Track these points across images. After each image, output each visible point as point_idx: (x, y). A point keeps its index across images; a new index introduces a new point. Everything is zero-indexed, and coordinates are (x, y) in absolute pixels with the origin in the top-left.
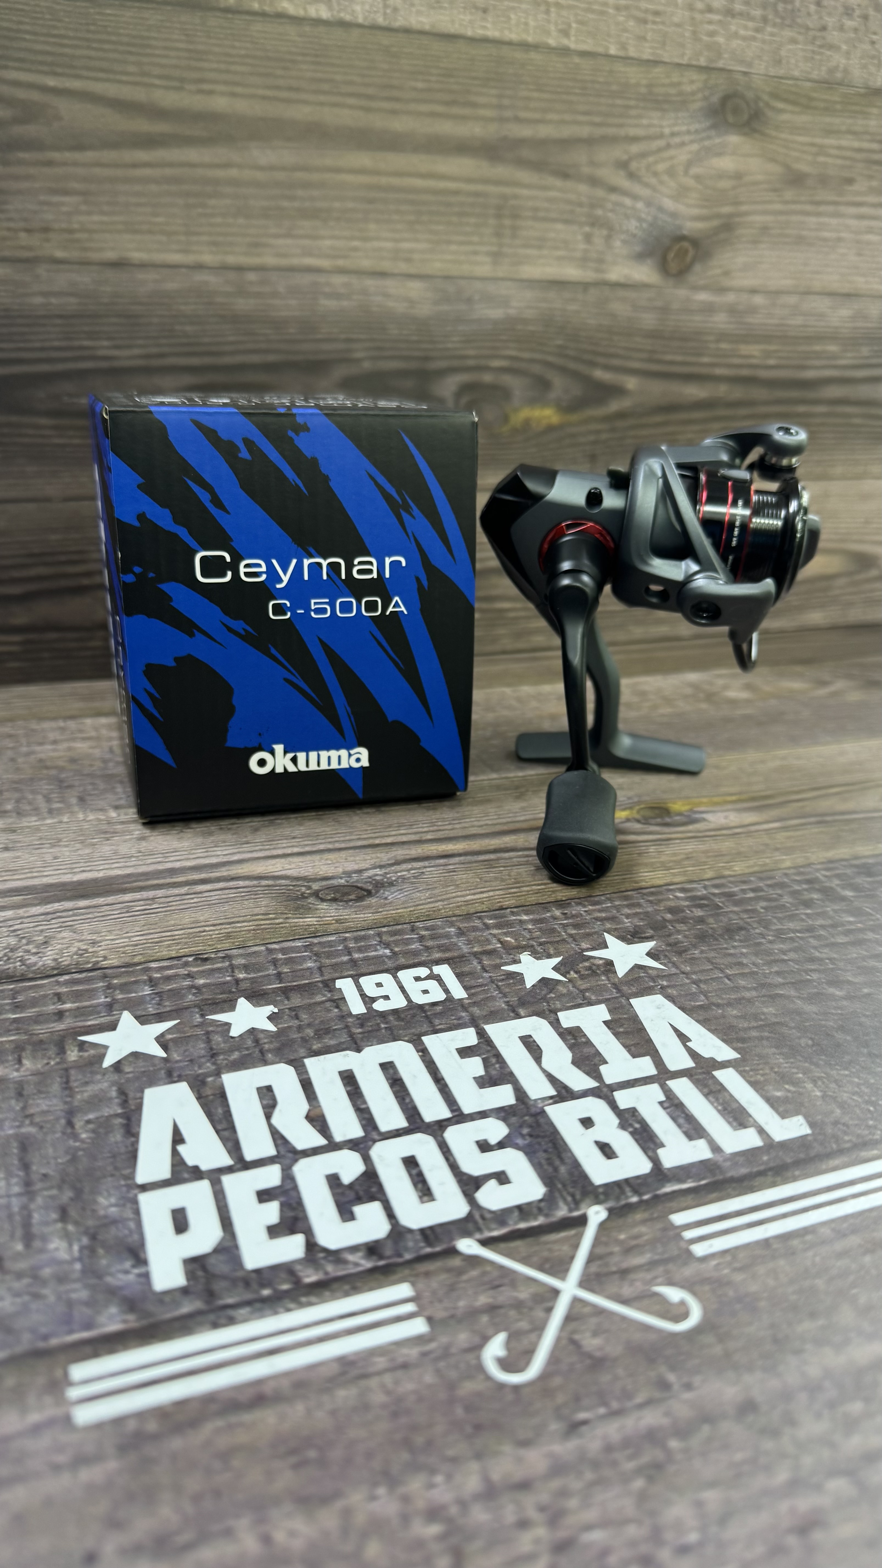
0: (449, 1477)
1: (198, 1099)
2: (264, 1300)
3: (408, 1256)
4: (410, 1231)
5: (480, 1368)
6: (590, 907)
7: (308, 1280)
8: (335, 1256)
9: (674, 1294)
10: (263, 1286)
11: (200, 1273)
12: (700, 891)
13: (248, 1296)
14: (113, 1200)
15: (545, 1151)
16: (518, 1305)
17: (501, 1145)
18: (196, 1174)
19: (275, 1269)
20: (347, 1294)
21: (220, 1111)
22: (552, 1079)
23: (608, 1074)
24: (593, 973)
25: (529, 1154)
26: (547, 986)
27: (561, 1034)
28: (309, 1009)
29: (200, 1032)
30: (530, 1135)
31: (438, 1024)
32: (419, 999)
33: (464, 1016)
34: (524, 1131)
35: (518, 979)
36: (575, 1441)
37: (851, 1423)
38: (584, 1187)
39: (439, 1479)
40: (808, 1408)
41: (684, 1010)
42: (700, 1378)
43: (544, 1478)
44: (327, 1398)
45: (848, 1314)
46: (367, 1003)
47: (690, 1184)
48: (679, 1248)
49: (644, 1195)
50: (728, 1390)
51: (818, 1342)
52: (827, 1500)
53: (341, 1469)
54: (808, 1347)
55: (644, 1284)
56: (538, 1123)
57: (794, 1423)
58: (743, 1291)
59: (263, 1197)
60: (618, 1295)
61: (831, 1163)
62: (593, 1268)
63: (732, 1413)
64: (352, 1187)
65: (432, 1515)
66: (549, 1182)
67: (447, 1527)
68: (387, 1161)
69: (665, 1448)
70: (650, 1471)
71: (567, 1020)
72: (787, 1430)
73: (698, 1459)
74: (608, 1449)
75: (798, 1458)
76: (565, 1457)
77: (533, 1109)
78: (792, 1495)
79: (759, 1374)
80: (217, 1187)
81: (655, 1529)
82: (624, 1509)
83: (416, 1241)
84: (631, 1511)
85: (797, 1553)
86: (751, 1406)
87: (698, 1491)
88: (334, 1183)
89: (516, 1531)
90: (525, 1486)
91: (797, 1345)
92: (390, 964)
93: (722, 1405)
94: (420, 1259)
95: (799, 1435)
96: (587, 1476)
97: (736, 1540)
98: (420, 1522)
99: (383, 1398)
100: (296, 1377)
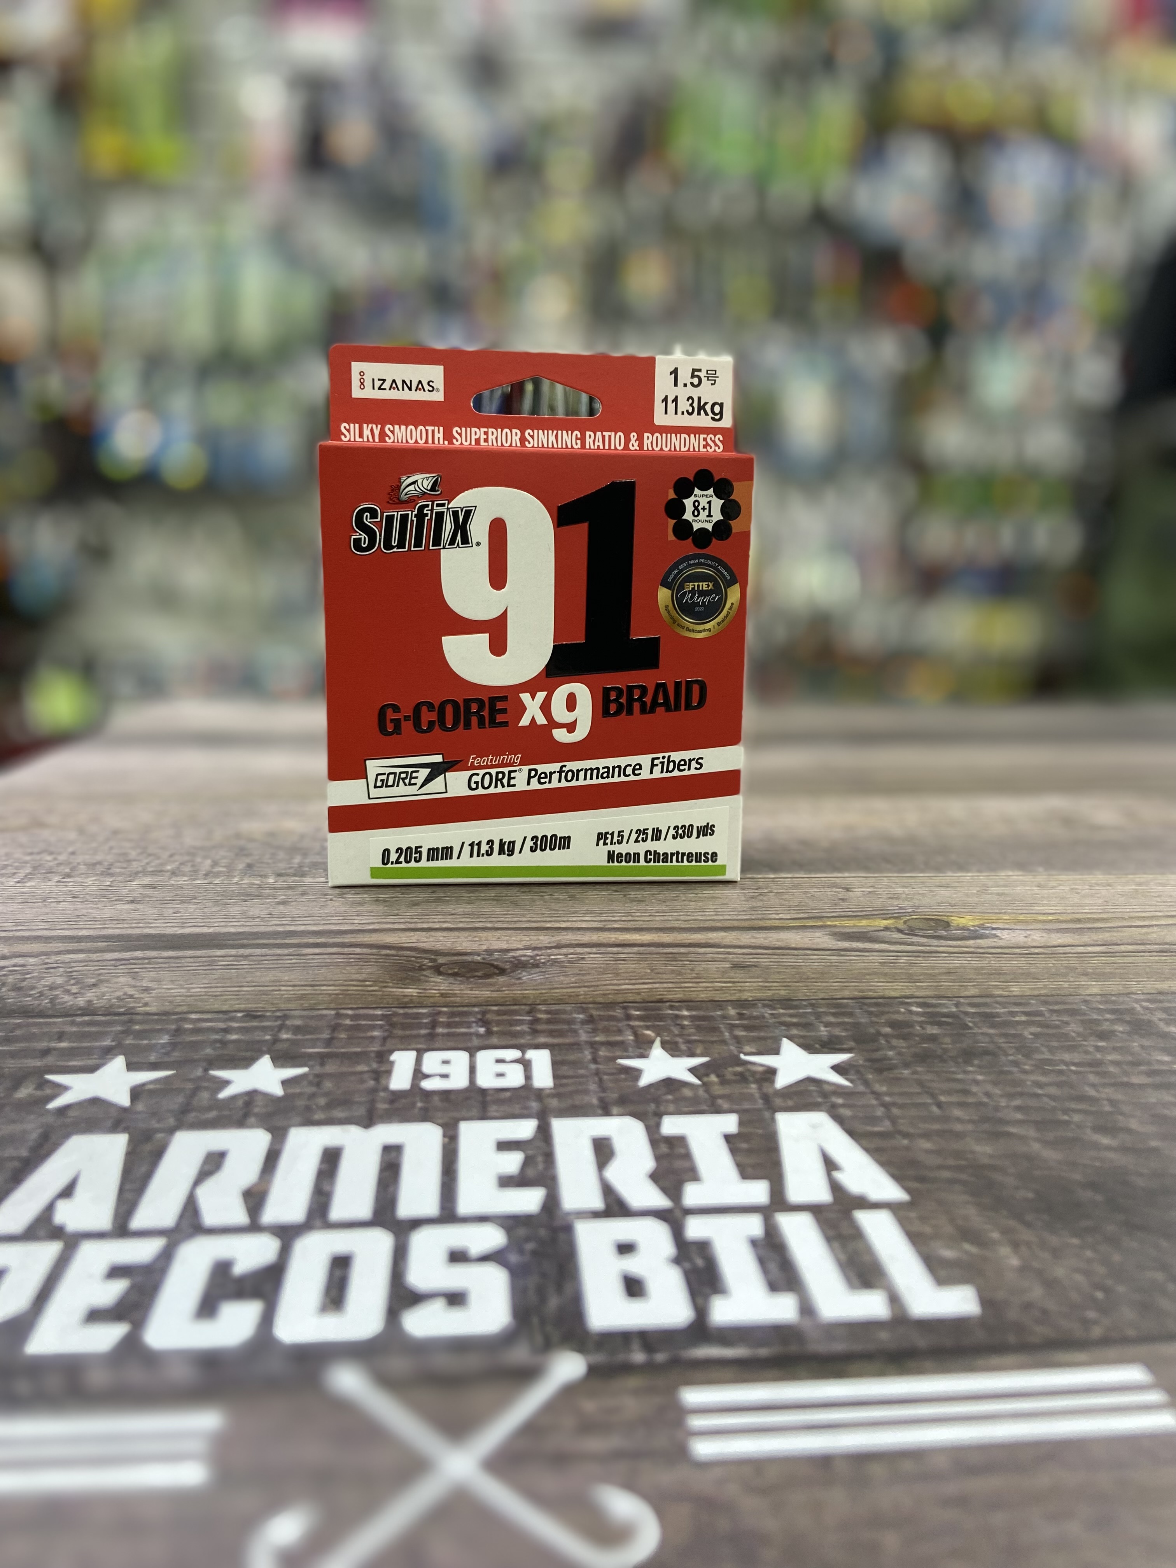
1: (127, 1154)
3: (251, 1377)
4: (278, 1345)
6: (782, 1011)
8: (151, 1360)
12: (947, 1008)
15: (544, 1275)
17: (485, 1258)
18: (54, 1233)
19: (60, 1361)
22: (608, 1191)
23: (693, 1195)
24: (743, 1078)
25: (516, 1274)
26: (670, 1084)
27: (656, 1140)
28: (339, 1077)
29: (190, 1086)
30: (534, 1253)
31: (493, 1109)
32: (486, 1080)
33: (534, 1105)
34: (530, 1246)
35: (636, 1073)
38: (571, 1328)
41: (852, 1134)
46: (418, 1077)
47: (740, 1352)
48: (671, 1440)
49: (658, 1357)
55: (585, 1479)
56: (554, 1239)
58: (746, 1527)
59: (114, 1274)
60: (534, 1489)
61: (995, 1360)
62: (518, 1444)
64: (240, 1279)
66: (524, 1314)
68: (311, 1256)
71: (672, 1126)
77: (557, 1222)
80: (67, 1253)
83: (277, 1360)
88: (220, 1271)
92: (475, 1043)
94: (267, 1387)
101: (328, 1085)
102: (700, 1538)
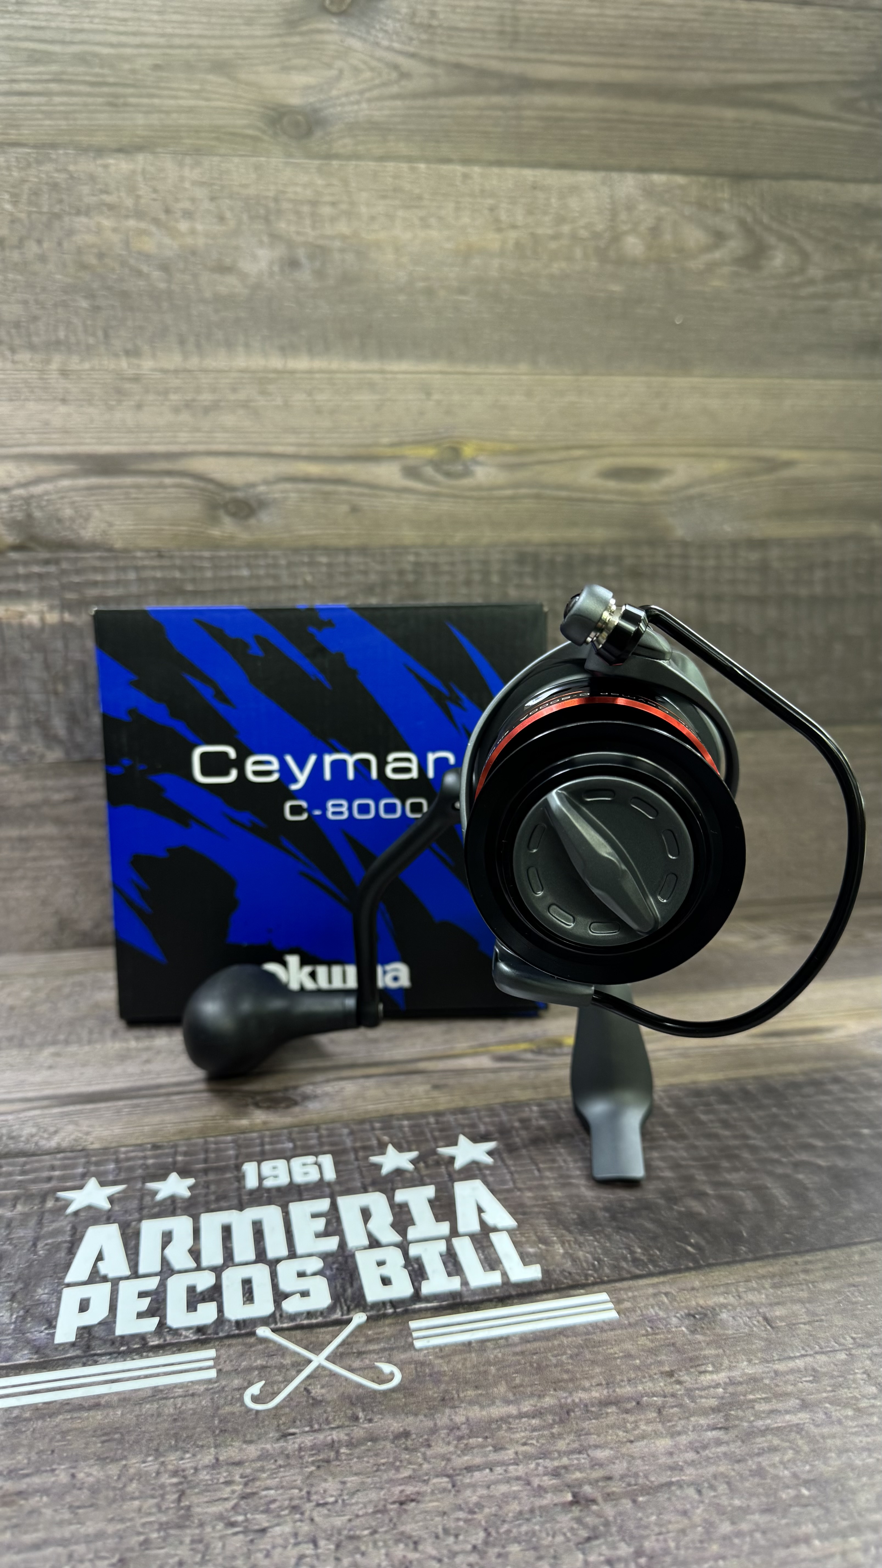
0: (194, 1455)
1: (122, 1235)
2: (119, 1353)
3: (221, 1334)
4: (229, 1321)
5: (241, 1399)
6: (460, 1117)
7: (151, 1344)
8: (175, 1332)
9: (387, 1368)
10: (122, 1345)
11: (86, 1335)
13: (111, 1350)
14: (46, 1291)
15: (343, 1279)
16: (281, 1367)
17: (314, 1274)
18: (105, 1279)
19: (133, 1336)
20: (173, 1353)
21: (133, 1242)
22: (370, 1235)
23: (412, 1233)
24: (438, 1163)
25: (331, 1281)
26: (399, 1172)
27: (392, 1205)
28: (218, 1182)
29: (138, 1194)
30: (337, 1269)
31: (305, 1196)
32: (299, 1179)
33: (327, 1190)
34: (335, 1266)
35: (379, 1167)
36: (282, 1443)
37: (467, 1449)
38: (359, 1302)
39: (188, 1456)
40: (443, 1439)
41: (493, 1191)
42: (380, 1416)
43: (253, 1461)
44: (137, 1408)
45: (502, 1388)
46: (261, 1179)
47: (435, 1304)
48: (406, 1342)
49: (399, 1310)
50: (395, 1425)
51: (472, 1403)
52: (427, 1489)
53: (131, 1445)
54: (463, 1405)
55: (370, 1361)
56: (346, 1262)
57: (429, 1446)
58: (436, 1370)
59: (142, 1295)
60: (350, 1366)
61: (545, 1296)
62: (341, 1350)
63: (391, 1437)
64: (202, 1293)
65: (175, 1473)
66: (337, 1297)
67: (182, 1480)
68: (232, 1280)
69: (337, 1452)
70: (321, 1464)
71: (401, 1196)
72: (423, 1450)
73: (355, 1460)
74: (300, 1449)
75: (421, 1465)
76: (271, 1451)
77: (347, 1253)
78: (406, 1484)
79: (421, 1417)
80: (115, 1287)
81: (308, 1493)
82: (295, 1481)
83: (230, 1327)
84: (299, 1482)
85: (392, 1513)
86: (406, 1434)
87: (345, 1477)
88: (191, 1290)
89: (222, 1486)
90: (239, 1464)
91: (457, 1403)
92: (289, 1154)
93: (387, 1432)
94: (229, 1337)
95: (429, 1453)
96: (280, 1462)
97: (357, 1503)
98: (167, 1476)
99: (172, 1410)
100: (123, 1396)
101: (213, 1188)
102: (418, 1376)
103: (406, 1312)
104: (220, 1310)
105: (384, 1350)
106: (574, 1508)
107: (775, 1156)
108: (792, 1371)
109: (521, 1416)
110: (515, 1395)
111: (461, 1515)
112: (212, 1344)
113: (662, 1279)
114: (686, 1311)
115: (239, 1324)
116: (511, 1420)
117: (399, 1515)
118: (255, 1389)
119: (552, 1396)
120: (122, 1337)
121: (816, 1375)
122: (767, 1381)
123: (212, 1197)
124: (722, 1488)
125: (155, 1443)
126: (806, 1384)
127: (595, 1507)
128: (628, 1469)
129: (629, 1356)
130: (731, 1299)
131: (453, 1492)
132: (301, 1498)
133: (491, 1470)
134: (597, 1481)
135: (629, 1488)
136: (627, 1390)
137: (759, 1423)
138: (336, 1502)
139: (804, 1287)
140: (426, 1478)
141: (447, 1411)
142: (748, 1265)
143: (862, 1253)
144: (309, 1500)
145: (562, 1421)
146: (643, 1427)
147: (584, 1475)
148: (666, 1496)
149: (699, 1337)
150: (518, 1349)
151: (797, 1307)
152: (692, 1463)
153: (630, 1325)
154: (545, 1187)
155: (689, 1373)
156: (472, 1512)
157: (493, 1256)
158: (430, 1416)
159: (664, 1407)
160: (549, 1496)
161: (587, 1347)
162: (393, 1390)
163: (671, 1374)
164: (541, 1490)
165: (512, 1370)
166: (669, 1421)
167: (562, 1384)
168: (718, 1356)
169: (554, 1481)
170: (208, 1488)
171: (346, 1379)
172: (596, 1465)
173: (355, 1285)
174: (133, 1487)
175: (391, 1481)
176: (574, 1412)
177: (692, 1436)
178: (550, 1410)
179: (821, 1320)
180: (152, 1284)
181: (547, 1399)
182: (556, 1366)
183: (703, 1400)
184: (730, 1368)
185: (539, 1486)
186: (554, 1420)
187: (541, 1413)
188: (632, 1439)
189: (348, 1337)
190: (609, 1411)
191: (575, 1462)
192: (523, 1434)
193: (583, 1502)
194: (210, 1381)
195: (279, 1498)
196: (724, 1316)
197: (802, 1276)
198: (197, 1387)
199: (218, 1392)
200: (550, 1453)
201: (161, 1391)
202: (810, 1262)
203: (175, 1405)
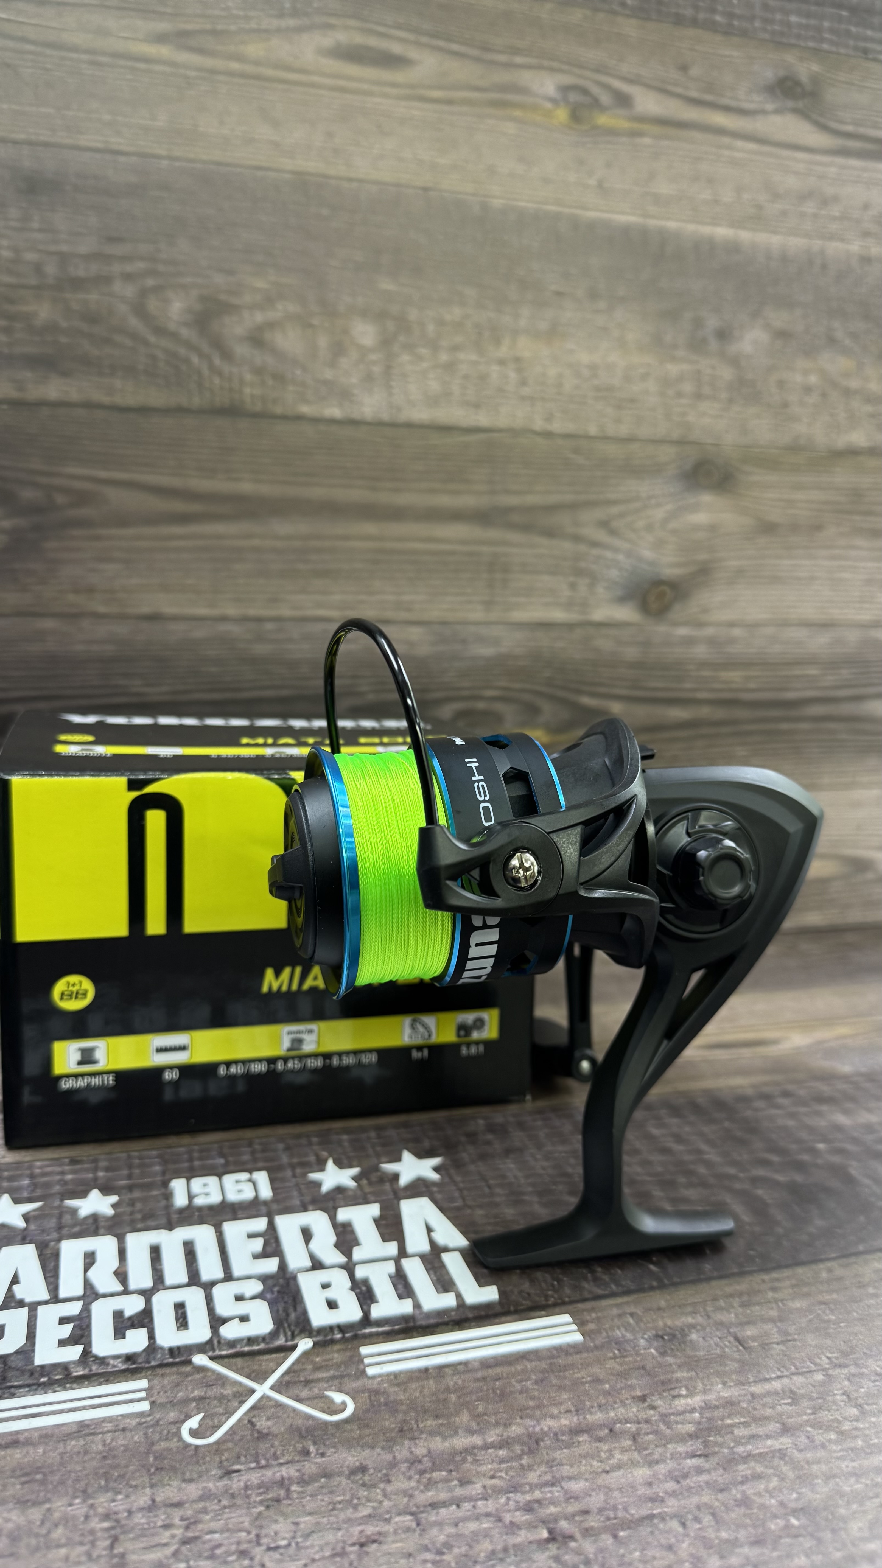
0: (127, 1496)
1: (39, 1256)
2: (39, 1385)
3: (153, 1363)
4: (162, 1348)
5: (178, 1434)
7: (75, 1374)
8: (102, 1361)
9: (338, 1397)
10: (42, 1376)
11: (1, 1365)
13: (30, 1381)
15: (286, 1303)
16: (221, 1398)
17: (254, 1298)
18: (21, 1304)
19: (55, 1366)
20: (101, 1384)
21: (52, 1264)
22: (312, 1257)
23: (358, 1254)
24: (381, 1180)
25: (272, 1304)
26: (339, 1190)
27: (335, 1224)
28: (144, 1200)
29: (56, 1212)
30: (279, 1292)
31: (240, 1215)
32: (232, 1196)
33: (264, 1209)
34: (276, 1289)
35: (318, 1184)
36: (225, 1481)
37: (430, 1484)
38: (304, 1327)
39: (120, 1497)
40: (404, 1473)
41: (441, 1209)
42: (333, 1450)
43: (193, 1501)
44: (61, 1445)
45: (464, 1417)
46: (191, 1197)
47: (386, 1328)
48: (357, 1369)
49: (347, 1335)
50: (350, 1458)
51: (432, 1433)
52: (390, 1528)
53: (55, 1487)
54: (423, 1436)
55: (320, 1390)
56: (288, 1284)
57: (389, 1481)
58: (391, 1398)
59: (63, 1321)
60: (297, 1396)
61: (503, 1319)
62: (287, 1378)
63: (347, 1472)
64: (130, 1318)
65: (106, 1517)
66: (279, 1322)
67: (114, 1524)
68: (163, 1304)
69: (288, 1490)
70: (270, 1503)
71: (344, 1214)
72: (382, 1485)
73: (308, 1498)
74: (246, 1487)
75: (381, 1502)
76: (214, 1490)
77: (288, 1276)
78: (366, 1524)
79: (378, 1450)
80: (32, 1313)
81: (258, 1536)
82: (242, 1523)
83: (163, 1354)
84: (246, 1524)
85: (352, 1556)
86: (363, 1469)
87: (298, 1517)
88: (118, 1315)
89: (161, 1530)
90: (179, 1505)
91: (416, 1434)
92: (221, 1170)
93: (342, 1467)
94: (162, 1366)
95: (389, 1488)
96: (225, 1502)
97: (312, 1546)
98: (97, 1520)
99: (100, 1447)
100: (44, 1432)
101: (139, 1206)
102: (372, 1405)
103: (355, 1337)
104: (151, 1336)
105: (333, 1378)
106: (550, 1546)
107: (732, 1171)
108: (769, 1394)
109: (486, 1447)
110: (478, 1424)
111: (429, 1556)
112: (143, 1374)
113: (625, 1299)
114: (654, 1332)
115: (172, 1351)
116: (476, 1451)
117: (360, 1557)
118: (194, 1422)
119: (519, 1424)
120: (42, 1367)
121: (794, 1398)
122: (744, 1405)
123: (139, 1216)
124: (707, 1519)
125: (83, 1483)
126: (784, 1407)
127: (573, 1544)
128: (605, 1501)
129: (597, 1380)
130: (700, 1319)
131: (418, 1532)
132: (250, 1542)
133: (458, 1506)
134: (573, 1516)
135: (608, 1523)
136: (598, 1417)
137: (740, 1449)
138: (289, 1545)
139: (774, 1305)
140: (387, 1516)
141: (406, 1442)
142: (714, 1283)
143: (830, 1270)
144: (259, 1544)
145: (531, 1452)
146: (618, 1456)
147: (558, 1509)
148: (649, 1529)
149: (670, 1360)
150: (479, 1375)
151: (768, 1326)
152: (673, 1494)
153: (596, 1348)
154: (497, 1205)
155: (662, 1398)
156: (440, 1553)
157: (446, 1277)
158: (389, 1449)
159: (639, 1434)
160: (523, 1533)
161: (553, 1371)
162: (346, 1421)
163: (643, 1399)
164: (513, 1527)
165: (474, 1397)
166: (646, 1449)
167: (529, 1411)
168: (690, 1379)
169: (527, 1517)
170: (143, 1533)
171: (294, 1410)
172: (571, 1498)
173: (299, 1309)
174: (59, 1533)
175: (348, 1521)
176: (543, 1441)
177: (671, 1465)
178: (518, 1440)
179: (795, 1340)
180: (74, 1309)
181: (514, 1428)
182: (521, 1392)
183: (680, 1426)
184: (705, 1392)
185: (512, 1523)
186: (522, 1450)
187: (508, 1444)
188: (608, 1469)
189: (293, 1364)
190: (581, 1439)
191: (549, 1495)
192: (490, 1466)
193: (560, 1539)
194: (141, 1414)
195: (225, 1542)
196: (694, 1336)
197: (770, 1295)
198: (128, 1421)
199: (153, 1426)
200: (521, 1485)
201: (88, 1426)
202: (778, 1280)
203: (104, 1441)
